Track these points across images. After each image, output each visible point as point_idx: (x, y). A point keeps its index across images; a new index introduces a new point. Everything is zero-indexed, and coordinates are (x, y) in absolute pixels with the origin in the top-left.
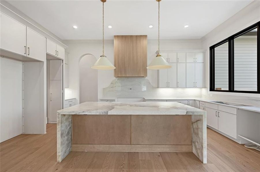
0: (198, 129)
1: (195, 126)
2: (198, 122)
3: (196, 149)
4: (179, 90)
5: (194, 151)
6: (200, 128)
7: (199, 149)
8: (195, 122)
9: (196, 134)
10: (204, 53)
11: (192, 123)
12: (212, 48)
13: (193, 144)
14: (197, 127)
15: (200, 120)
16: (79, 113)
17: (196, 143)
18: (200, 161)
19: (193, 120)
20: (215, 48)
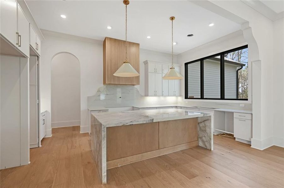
0: (205, 126)
1: (201, 125)
2: (205, 122)
3: (203, 141)
4: (162, 98)
5: (201, 144)
6: (208, 126)
7: (207, 141)
8: (201, 122)
9: (203, 131)
10: (180, 67)
11: (198, 124)
12: (186, 64)
13: (200, 140)
14: (204, 126)
15: (208, 120)
16: (127, 123)
17: (204, 138)
18: (208, 150)
19: (199, 121)
20: (188, 65)
